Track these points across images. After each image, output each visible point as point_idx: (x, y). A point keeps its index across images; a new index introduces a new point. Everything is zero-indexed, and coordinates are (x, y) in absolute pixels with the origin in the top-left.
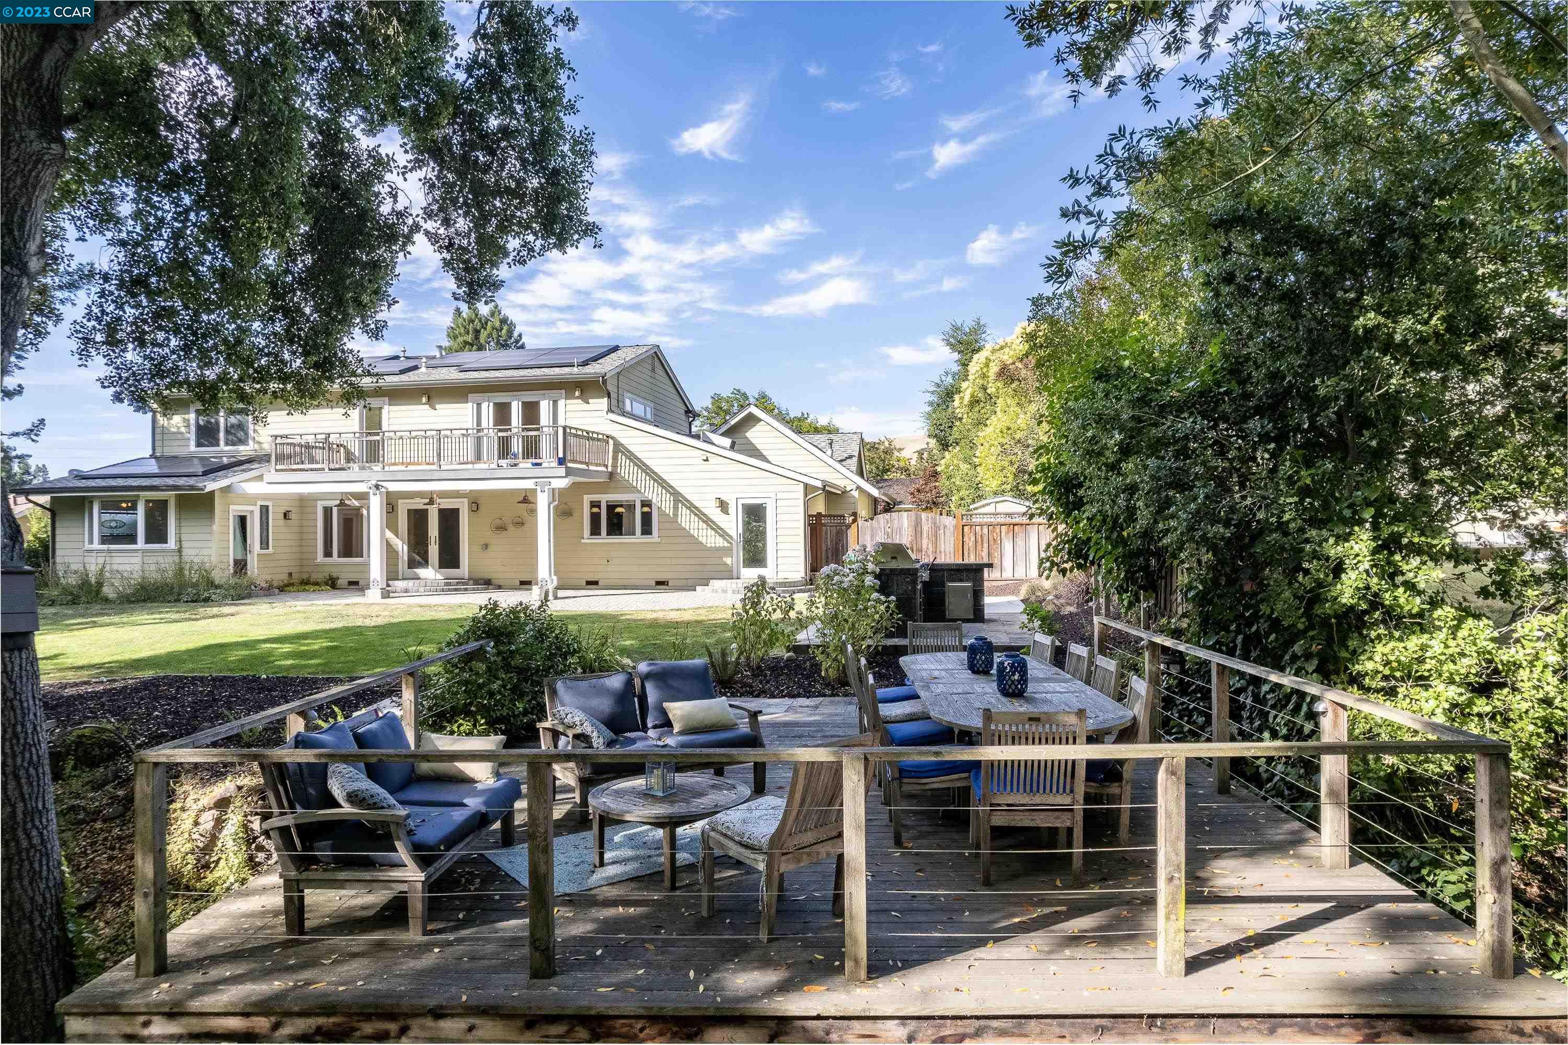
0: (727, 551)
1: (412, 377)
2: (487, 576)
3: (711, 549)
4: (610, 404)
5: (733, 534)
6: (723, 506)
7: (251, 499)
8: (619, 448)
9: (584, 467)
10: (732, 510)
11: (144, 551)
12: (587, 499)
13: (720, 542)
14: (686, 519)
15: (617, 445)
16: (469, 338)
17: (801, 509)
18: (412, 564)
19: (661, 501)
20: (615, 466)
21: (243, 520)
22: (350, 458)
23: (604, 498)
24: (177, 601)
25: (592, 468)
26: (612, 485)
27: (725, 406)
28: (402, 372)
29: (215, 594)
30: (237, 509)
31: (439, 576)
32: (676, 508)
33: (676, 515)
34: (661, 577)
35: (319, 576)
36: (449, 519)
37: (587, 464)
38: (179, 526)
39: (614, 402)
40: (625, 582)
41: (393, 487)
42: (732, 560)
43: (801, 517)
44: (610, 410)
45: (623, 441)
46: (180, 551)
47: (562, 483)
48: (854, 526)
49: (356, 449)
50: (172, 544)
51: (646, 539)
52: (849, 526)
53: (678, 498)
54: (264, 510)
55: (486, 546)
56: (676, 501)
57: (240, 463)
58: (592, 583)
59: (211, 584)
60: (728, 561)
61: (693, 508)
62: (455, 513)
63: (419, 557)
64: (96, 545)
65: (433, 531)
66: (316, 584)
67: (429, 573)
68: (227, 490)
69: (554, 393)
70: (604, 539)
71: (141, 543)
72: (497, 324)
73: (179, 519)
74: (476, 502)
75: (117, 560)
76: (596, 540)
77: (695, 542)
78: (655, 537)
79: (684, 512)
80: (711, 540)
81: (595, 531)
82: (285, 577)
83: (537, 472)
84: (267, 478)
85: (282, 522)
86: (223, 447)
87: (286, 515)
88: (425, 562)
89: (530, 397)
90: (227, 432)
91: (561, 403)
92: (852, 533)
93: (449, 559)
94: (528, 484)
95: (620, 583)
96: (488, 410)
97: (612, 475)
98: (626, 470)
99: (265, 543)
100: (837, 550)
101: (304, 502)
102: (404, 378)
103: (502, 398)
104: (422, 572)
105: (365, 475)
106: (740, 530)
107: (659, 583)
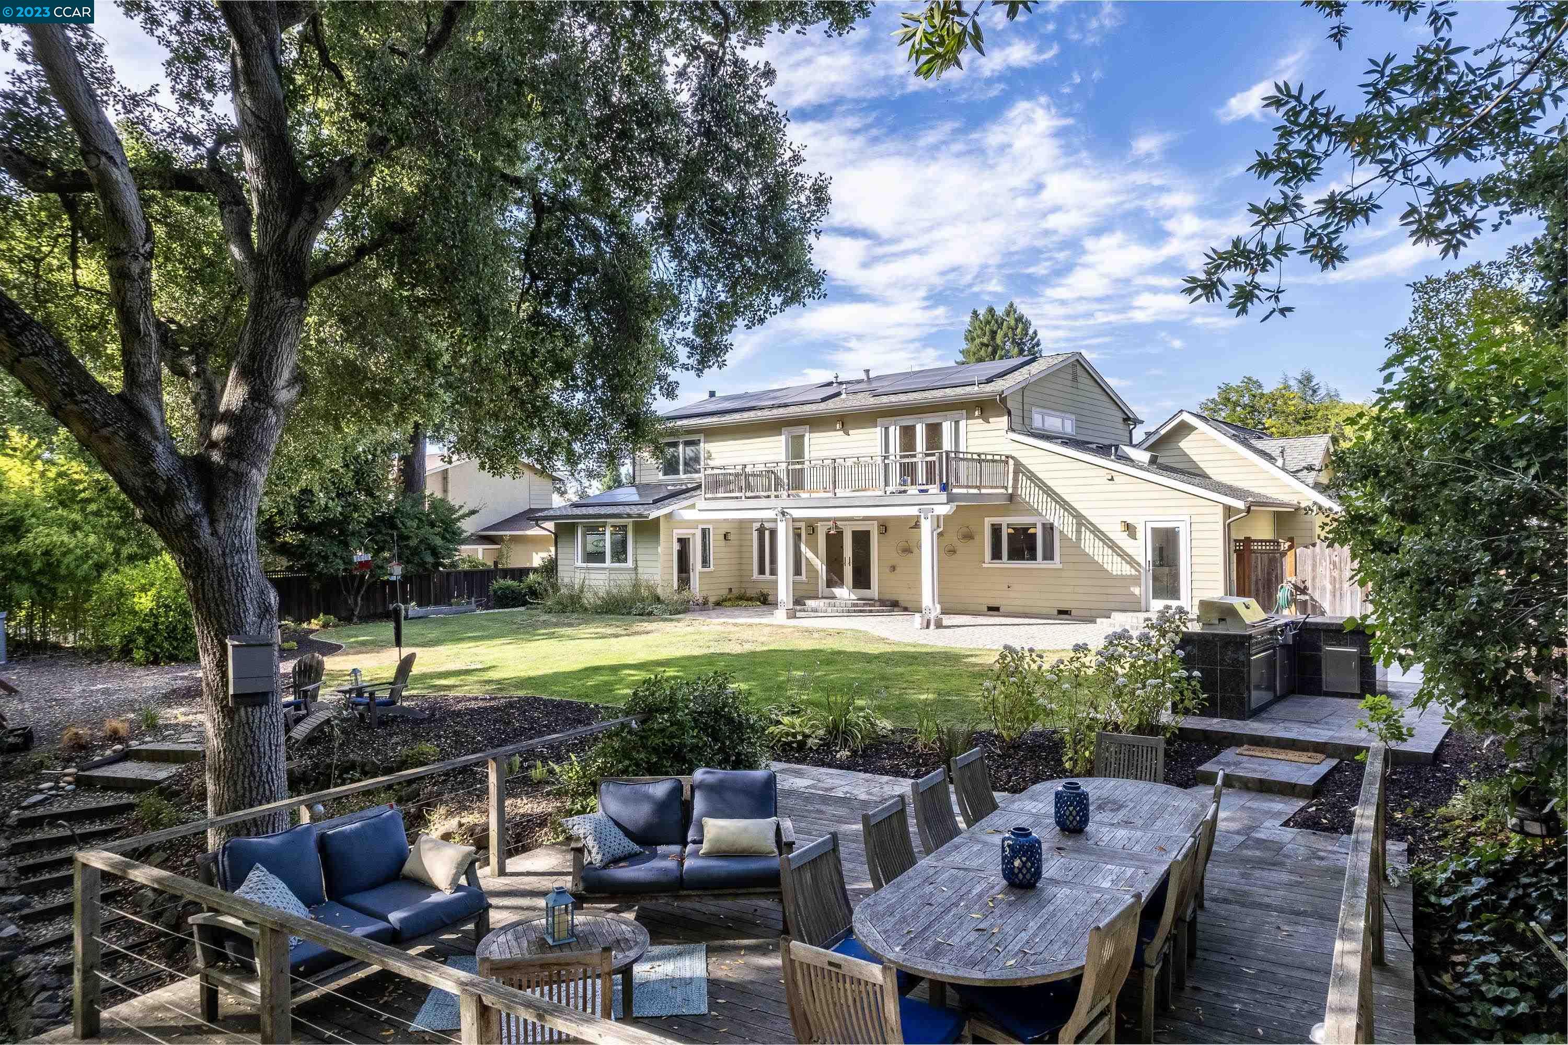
0: (1136, 580)
1: (831, 405)
2: (894, 597)
3: (1118, 577)
4: (1010, 422)
5: (1143, 564)
6: (1130, 529)
7: (693, 524)
8: (1019, 468)
9: (975, 491)
10: (1140, 534)
11: (611, 569)
12: (988, 521)
13: (1127, 570)
14: (1090, 544)
15: (1018, 464)
16: (985, 340)
17: (1220, 534)
18: (830, 584)
19: (1064, 524)
20: (1015, 487)
21: (683, 542)
22: (778, 484)
23: (1007, 521)
24: (629, 614)
25: (984, 491)
26: (1012, 507)
27: (1234, 397)
28: (824, 400)
29: (656, 608)
30: (679, 533)
31: (853, 597)
32: (1079, 532)
33: (1079, 539)
34: (1064, 606)
35: (751, 592)
36: (862, 539)
37: (979, 488)
38: (635, 548)
39: (1017, 419)
40: (1027, 610)
41: (797, 514)
42: (1142, 590)
43: (1220, 543)
44: (1011, 429)
45: (1024, 461)
46: (636, 568)
47: (944, 510)
48: (1290, 554)
49: (783, 476)
50: (630, 564)
51: (1048, 565)
52: (1284, 554)
53: (1081, 520)
54: (705, 533)
55: (893, 568)
56: (1079, 525)
57: (687, 491)
58: (994, 609)
59: (658, 599)
60: (1136, 591)
61: (1096, 532)
62: (867, 534)
63: (835, 577)
64: (579, 564)
65: (848, 553)
66: (750, 599)
67: (844, 593)
68: (669, 516)
69: (955, 414)
70: (1005, 564)
71: (608, 563)
72: (1013, 323)
73: (635, 542)
74: (884, 525)
75: (592, 576)
76: (997, 564)
77: (1101, 569)
78: (1057, 563)
79: (1087, 536)
80: (1117, 567)
81: (996, 555)
82: (725, 592)
83: (923, 499)
84: (698, 506)
85: (723, 543)
86: (682, 476)
87: (725, 536)
88: (841, 582)
89: (932, 419)
90: (686, 464)
91: (962, 424)
92: (1288, 561)
93: (862, 579)
94: (913, 511)
95: (1021, 610)
96: (894, 433)
97: (1011, 497)
98: (1027, 491)
99: (705, 562)
100: (1269, 581)
101: (743, 525)
102: (823, 406)
103: (907, 421)
104: (837, 591)
105: (772, 502)
106: (1150, 558)
107: (1062, 612)
